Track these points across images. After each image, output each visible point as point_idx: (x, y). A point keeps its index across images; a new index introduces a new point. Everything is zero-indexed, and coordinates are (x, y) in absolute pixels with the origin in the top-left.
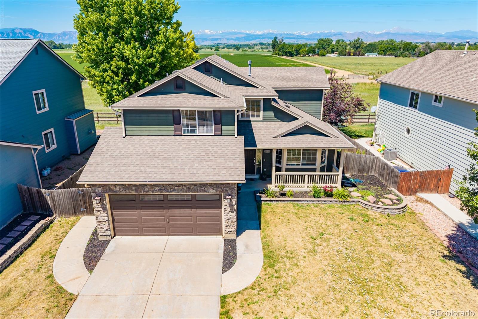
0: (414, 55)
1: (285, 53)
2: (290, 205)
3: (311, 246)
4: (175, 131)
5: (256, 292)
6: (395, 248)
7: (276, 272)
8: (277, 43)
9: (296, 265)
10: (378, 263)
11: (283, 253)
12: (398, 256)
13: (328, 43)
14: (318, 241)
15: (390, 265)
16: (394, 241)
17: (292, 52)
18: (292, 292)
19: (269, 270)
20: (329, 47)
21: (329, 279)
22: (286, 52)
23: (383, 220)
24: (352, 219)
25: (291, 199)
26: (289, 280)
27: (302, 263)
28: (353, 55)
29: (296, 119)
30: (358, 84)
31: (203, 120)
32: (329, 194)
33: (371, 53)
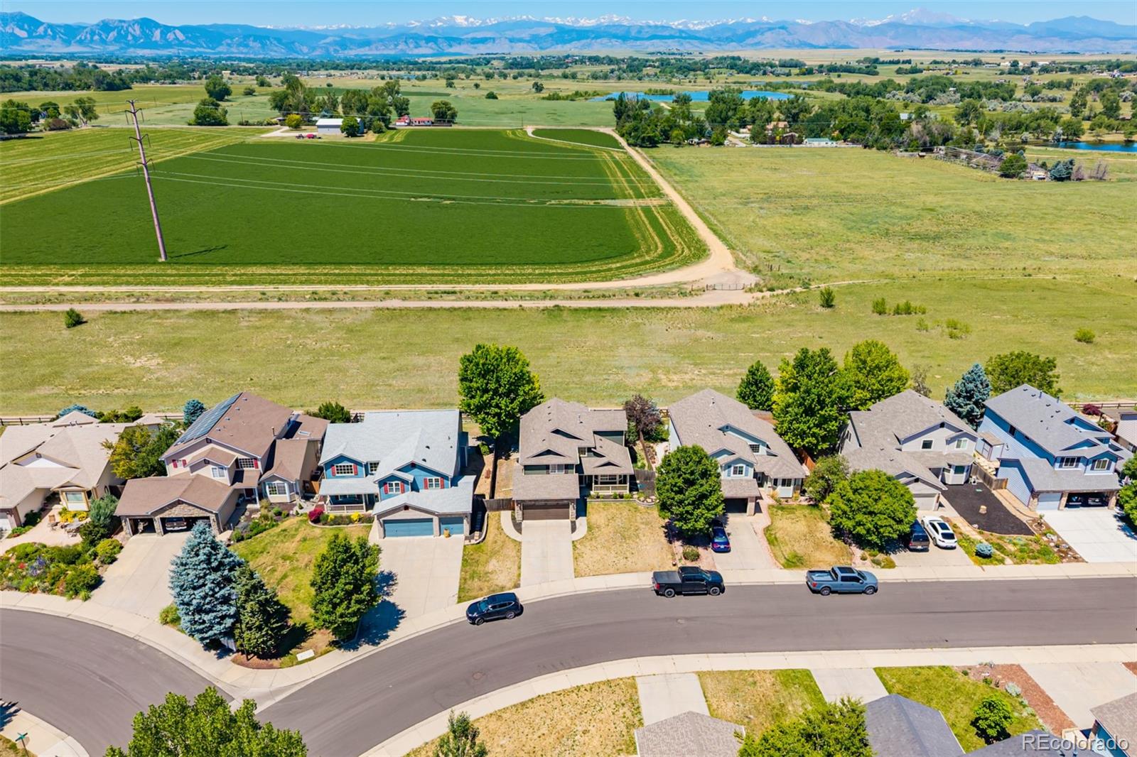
0: (900, 145)
1: (640, 139)
2: (601, 503)
3: (607, 523)
4: (546, 472)
5: (584, 539)
7: (592, 533)
9: (600, 530)
10: (632, 529)
11: (595, 526)
14: (611, 521)
15: (637, 529)
18: (597, 539)
19: (589, 532)
20: (734, 115)
21: (612, 535)
22: (644, 137)
23: (644, 511)
24: (630, 509)
25: (602, 499)
26: (597, 535)
27: (602, 529)
28: (779, 143)
29: (603, 456)
30: (722, 307)
31: (560, 467)
32: (622, 497)
33: (817, 136)
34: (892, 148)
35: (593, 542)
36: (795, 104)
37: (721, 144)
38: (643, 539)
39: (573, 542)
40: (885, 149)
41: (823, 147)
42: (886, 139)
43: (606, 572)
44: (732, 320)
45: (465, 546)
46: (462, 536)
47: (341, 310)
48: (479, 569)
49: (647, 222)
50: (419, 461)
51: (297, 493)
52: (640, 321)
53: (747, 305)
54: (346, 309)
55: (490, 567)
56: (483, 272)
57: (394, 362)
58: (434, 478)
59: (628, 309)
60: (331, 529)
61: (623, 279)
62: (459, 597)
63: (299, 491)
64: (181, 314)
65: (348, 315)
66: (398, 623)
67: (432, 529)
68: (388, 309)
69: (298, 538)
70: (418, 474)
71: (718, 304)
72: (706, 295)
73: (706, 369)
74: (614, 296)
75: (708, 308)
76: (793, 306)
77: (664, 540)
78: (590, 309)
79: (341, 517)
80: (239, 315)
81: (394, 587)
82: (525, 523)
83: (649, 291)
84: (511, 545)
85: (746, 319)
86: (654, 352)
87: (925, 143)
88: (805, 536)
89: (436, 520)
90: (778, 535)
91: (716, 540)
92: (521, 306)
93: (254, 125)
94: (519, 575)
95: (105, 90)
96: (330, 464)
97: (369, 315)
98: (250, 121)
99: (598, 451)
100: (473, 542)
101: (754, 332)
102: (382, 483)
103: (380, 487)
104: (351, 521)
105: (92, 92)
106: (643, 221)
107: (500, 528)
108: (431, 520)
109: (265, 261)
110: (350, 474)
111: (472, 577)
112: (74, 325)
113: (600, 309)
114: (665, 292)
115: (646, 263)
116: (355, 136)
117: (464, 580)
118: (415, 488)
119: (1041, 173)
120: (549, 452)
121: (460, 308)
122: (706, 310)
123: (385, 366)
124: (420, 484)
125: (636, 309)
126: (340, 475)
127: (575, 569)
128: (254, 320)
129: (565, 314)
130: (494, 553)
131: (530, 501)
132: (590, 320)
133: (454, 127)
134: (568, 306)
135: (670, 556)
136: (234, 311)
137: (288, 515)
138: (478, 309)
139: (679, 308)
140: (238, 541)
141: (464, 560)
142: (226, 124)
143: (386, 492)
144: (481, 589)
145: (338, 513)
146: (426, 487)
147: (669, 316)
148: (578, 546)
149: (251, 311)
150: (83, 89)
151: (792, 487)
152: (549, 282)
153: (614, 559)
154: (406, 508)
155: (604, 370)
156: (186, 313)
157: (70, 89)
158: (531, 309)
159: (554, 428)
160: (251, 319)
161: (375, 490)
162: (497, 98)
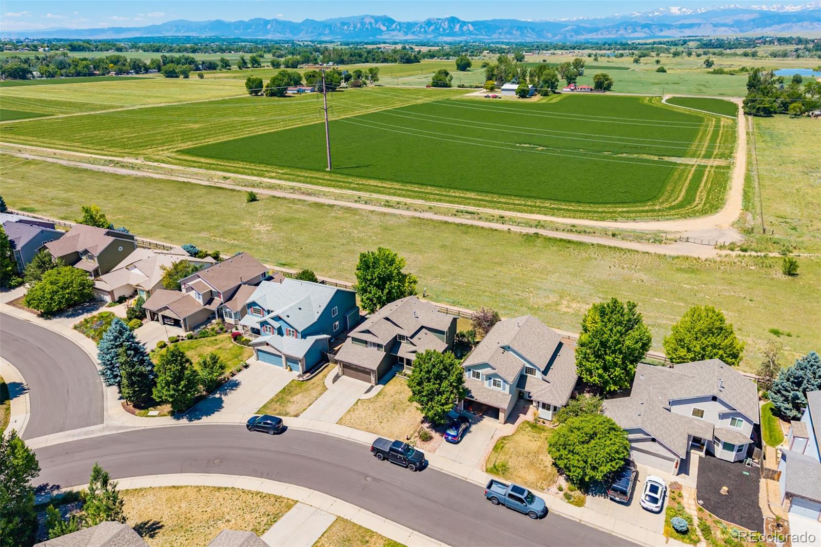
2: (404, 380)
3: (393, 395)
4: (366, 346)
5: (368, 400)
7: (377, 398)
8: (759, 81)
11: (384, 394)
17: (772, 110)
18: (376, 403)
27: (385, 398)
29: (416, 346)
31: (374, 345)
35: (371, 404)
39: (359, 399)
44: (678, 269)
45: (293, 380)
46: (297, 373)
48: (288, 397)
49: (690, 178)
51: (239, 320)
52: (595, 256)
53: (705, 259)
54: (396, 215)
55: (295, 398)
58: (292, 330)
59: (593, 245)
60: (238, 346)
61: (616, 221)
62: (259, 410)
64: (306, 203)
65: (393, 219)
66: (213, 413)
67: (282, 363)
68: (419, 218)
70: (282, 324)
71: (678, 254)
72: (675, 246)
74: (594, 233)
76: (752, 267)
77: (419, 420)
78: (561, 240)
79: (248, 341)
80: (335, 209)
81: (233, 391)
82: (341, 377)
83: (627, 234)
84: (320, 389)
88: (529, 454)
89: (283, 357)
90: (507, 445)
91: (448, 432)
92: (509, 229)
93: (467, 87)
94: (305, 409)
95: (404, 63)
96: (250, 305)
98: (465, 85)
99: (414, 340)
100: (301, 379)
103: (262, 326)
105: (397, 64)
106: (687, 177)
107: (324, 377)
108: (281, 357)
109: (381, 177)
110: (260, 315)
111: (277, 401)
112: (251, 201)
113: (569, 242)
114: (639, 237)
115: (652, 211)
116: (526, 97)
118: (280, 332)
120: (368, 332)
121: (466, 225)
122: (662, 257)
124: (283, 331)
125: (601, 246)
126: (255, 314)
127: (341, 418)
128: (340, 214)
129: (539, 240)
130: (305, 390)
131: (346, 363)
132: (555, 248)
133: (608, 93)
134: (545, 234)
136: (332, 206)
137: (226, 332)
138: (477, 227)
140: (189, 339)
141: (284, 389)
142: (449, 87)
144: (275, 410)
146: (287, 335)
148: (359, 404)
149: (342, 207)
150: (392, 62)
151: (551, 412)
153: (372, 421)
154: (268, 344)
155: (523, 288)
156: (308, 203)
157: (386, 62)
158: (515, 233)
160: (339, 212)
162: (665, 72)
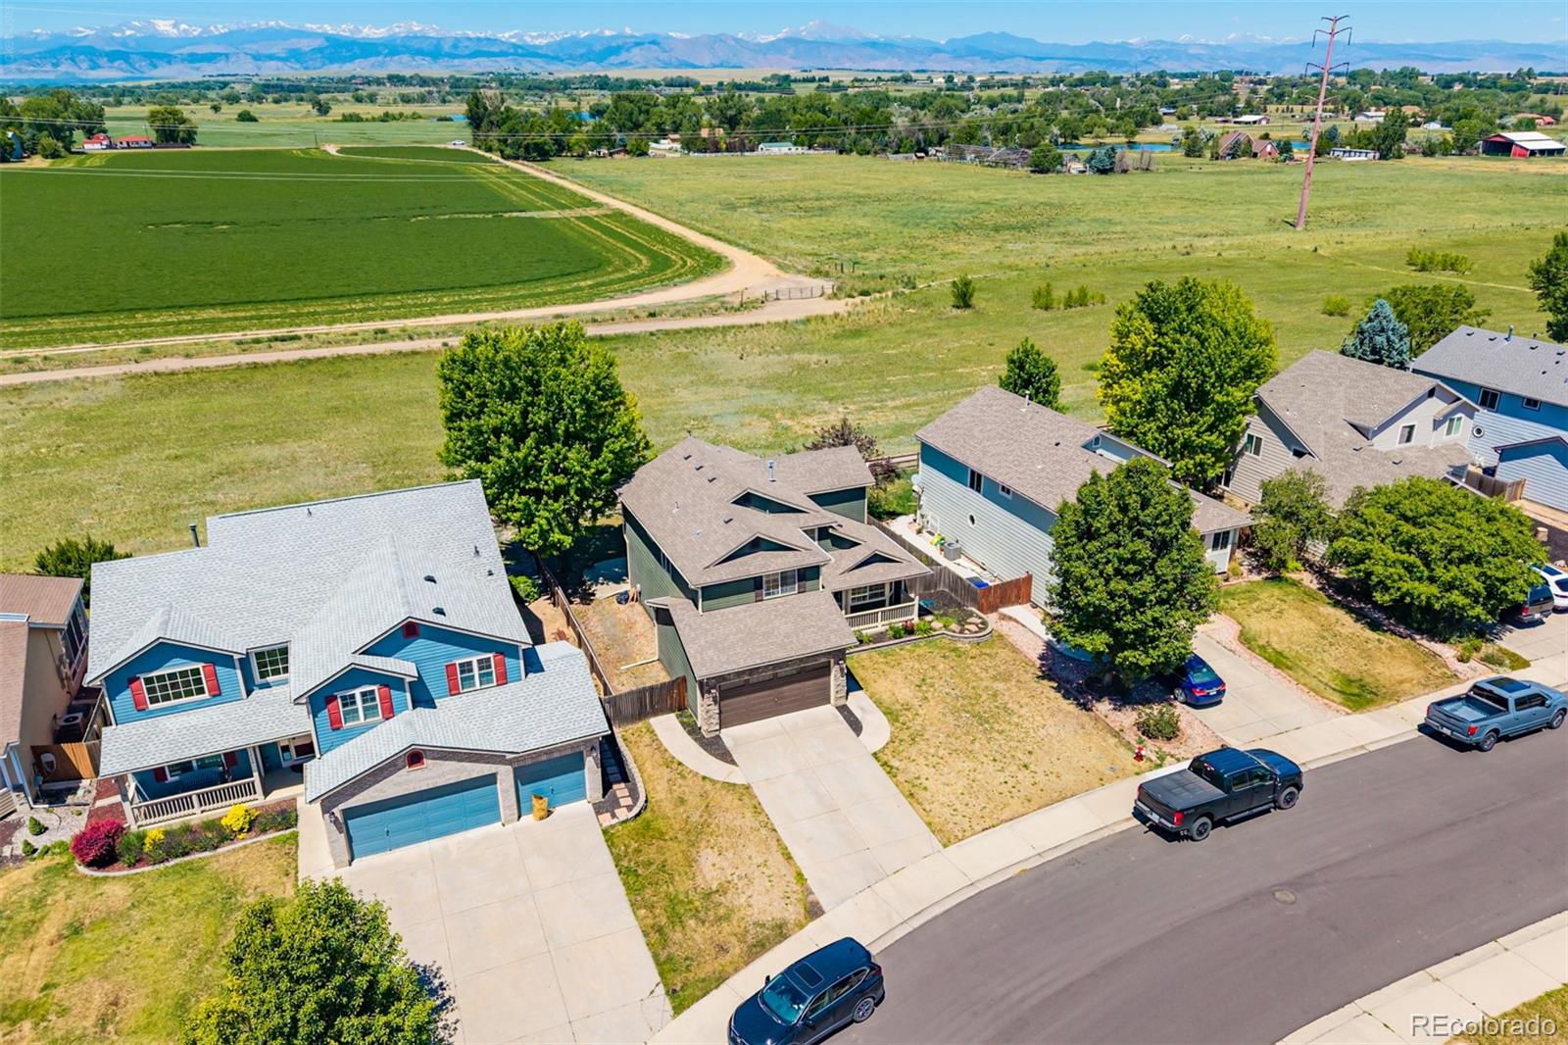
0: (886, 145)
1: (522, 149)
2: (874, 653)
3: (920, 695)
4: (757, 596)
5: (897, 744)
6: (994, 678)
7: (904, 724)
8: (486, 109)
9: (917, 714)
10: (985, 697)
11: (899, 707)
12: (1000, 686)
13: (644, 108)
14: (924, 688)
15: (995, 695)
16: (992, 672)
17: (547, 147)
18: (926, 736)
19: (896, 724)
20: (648, 120)
21: (950, 719)
22: (527, 147)
23: (975, 652)
24: (944, 657)
25: (872, 646)
26: (919, 728)
27: (920, 712)
28: (727, 150)
29: (857, 544)
30: (808, 320)
31: (786, 579)
32: (910, 630)
33: (773, 140)
34: (876, 153)
35: (923, 745)
36: (730, 103)
37: (643, 154)
38: (1022, 711)
39: (875, 754)
40: (868, 153)
41: (786, 154)
42: (868, 140)
43: (1007, 813)
44: (836, 337)
45: (605, 832)
46: (583, 807)
47: (42, 385)
49: (599, 234)
50: (424, 614)
51: (18, 788)
52: (683, 350)
53: (846, 315)
54: (56, 383)
55: (709, 876)
56: (341, 308)
57: (203, 461)
58: (474, 658)
61: (612, 298)
62: (672, 993)
63: (21, 780)
65: (63, 393)
67: (495, 806)
69: (50, 929)
70: (425, 654)
71: (801, 316)
72: (768, 308)
73: (854, 403)
74: (613, 319)
75: (786, 322)
76: (911, 310)
77: (1069, 707)
79: (188, 829)
82: (730, 735)
83: (672, 309)
84: (729, 800)
85: (856, 333)
86: (742, 390)
87: (918, 142)
88: (1323, 638)
89: (505, 775)
90: (1278, 648)
94: (800, 875)
96: (123, 677)
97: (114, 388)
99: (840, 533)
100: (622, 814)
101: (884, 348)
102: (321, 699)
103: (315, 713)
104: (221, 835)
106: (592, 233)
107: (671, 763)
108: (491, 779)
110: (196, 698)
111: (676, 919)
114: (702, 307)
115: (634, 277)
116: (8, 161)
117: (657, 937)
118: (422, 698)
119: (1079, 166)
120: (756, 545)
121: (319, 359)
122: (785, 325)
123: (183, 471)
124: (436, 684)
125: (667, 333)
126: (161, 705)
127: (929, 824)
130: (695, 834)
131: (739, 674)
133: (194, 149)
135: (1115, 740)
138: (358, 358)
139: (740, 327)
141: (625, 873)
143: (336, 725)
145: (174, 821)
146: (454, 690)
147: (729, 338)
148: (895, 763)
151: (1228, 549)
152: (478, 311)
153: (1002, 777)
154: (415, 757)
159: (738, 493)
161: (298, 723)
162: (255, 120)
